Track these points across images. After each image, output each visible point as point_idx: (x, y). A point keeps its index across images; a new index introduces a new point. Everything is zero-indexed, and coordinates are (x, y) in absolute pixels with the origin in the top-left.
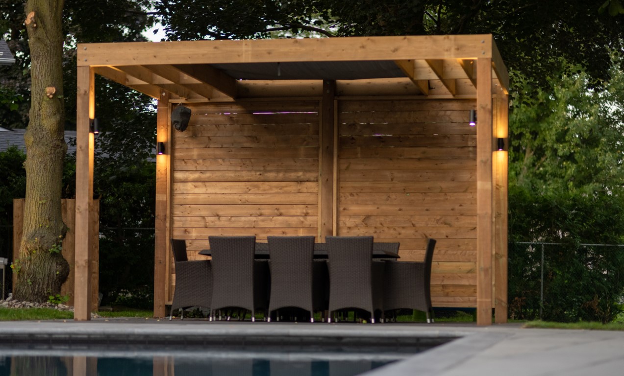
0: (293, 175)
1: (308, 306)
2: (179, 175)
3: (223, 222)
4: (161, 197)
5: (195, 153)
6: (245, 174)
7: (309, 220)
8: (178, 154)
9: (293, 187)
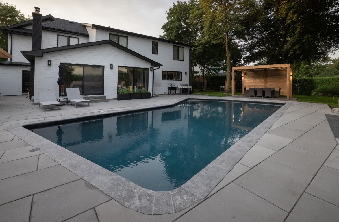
0: (260, 79)
1: (262, 96)
2: (245, 80)
3: (251, 85)
4: (243, 82)
5: (247, 77)
6: (254, 79)
7: (262, 85)
8: (245, 77)
9: (260, 81)
